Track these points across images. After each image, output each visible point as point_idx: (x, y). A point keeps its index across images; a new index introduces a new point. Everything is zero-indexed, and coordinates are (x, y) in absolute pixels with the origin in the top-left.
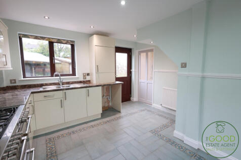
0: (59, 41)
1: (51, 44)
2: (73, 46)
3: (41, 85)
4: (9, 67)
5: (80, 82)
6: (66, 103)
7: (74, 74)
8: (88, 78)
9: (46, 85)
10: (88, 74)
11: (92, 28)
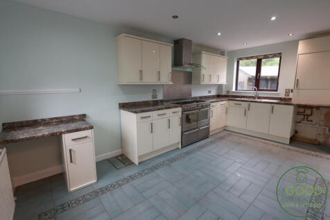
0: (266, 56)
1: (259, 61)
4: (224, 82)
6: (248, 113)
7: (277, 90)
8: (291, 96)
10: (292, 91)
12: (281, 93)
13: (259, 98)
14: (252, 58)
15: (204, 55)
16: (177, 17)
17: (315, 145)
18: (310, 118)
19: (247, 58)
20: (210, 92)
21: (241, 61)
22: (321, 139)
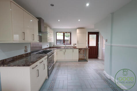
0: (66, 33)
1: (64, 34)
2: (71, 34)
3: (60, 47)
4: (53, 41)
5: (72, 47)
6: (65, 53)
7: (71, 44)
8: (75, 46)
9: (62, 47)
10: (75, 44)
11: (76, 27)
12: (72, 45)
13: (66, 47)
14: (62, 32)
15: (48, 28)
16: (53, 5)
17: (82, 60)
18: (80, 52)
19: (60, 32)
20: (47, 46)
21: (57, 33)
22: (83, 58)
